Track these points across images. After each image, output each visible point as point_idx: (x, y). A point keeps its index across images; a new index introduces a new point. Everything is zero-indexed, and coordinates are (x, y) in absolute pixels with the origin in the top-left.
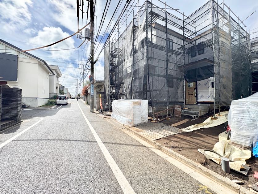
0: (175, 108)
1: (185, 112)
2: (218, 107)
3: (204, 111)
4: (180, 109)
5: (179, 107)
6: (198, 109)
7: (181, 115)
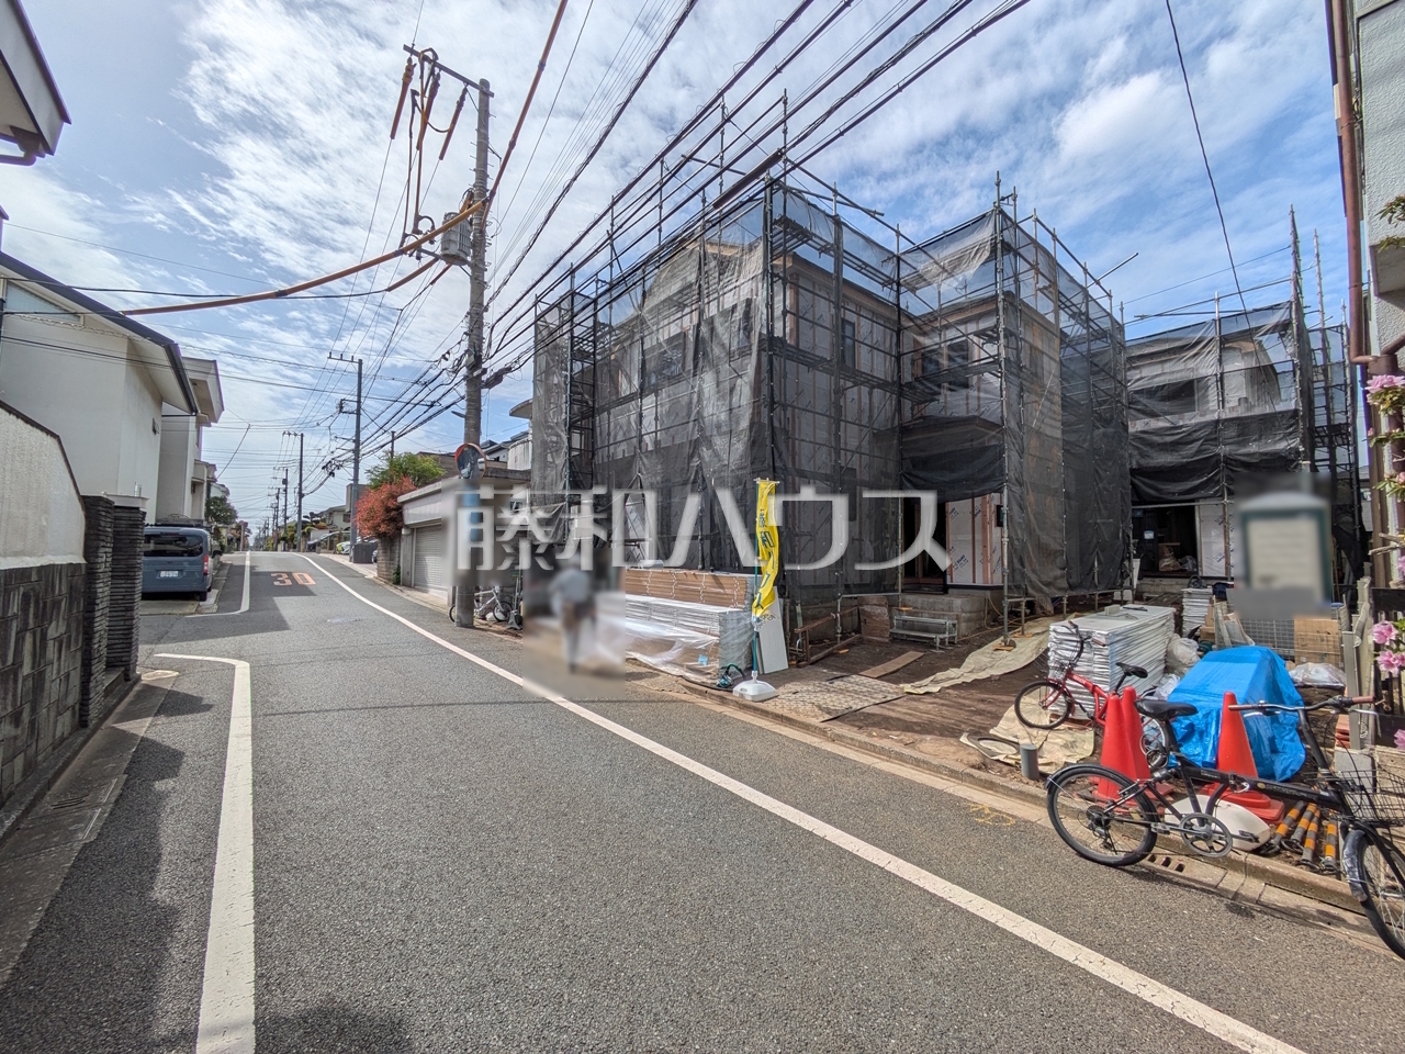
0: (867, 608)
1: (905, 625)
2: (1018, 604)
3: (969, 620)
4: (885, 610)
5: (880, 605)
6: (950, 609)
7: (887, 635)
